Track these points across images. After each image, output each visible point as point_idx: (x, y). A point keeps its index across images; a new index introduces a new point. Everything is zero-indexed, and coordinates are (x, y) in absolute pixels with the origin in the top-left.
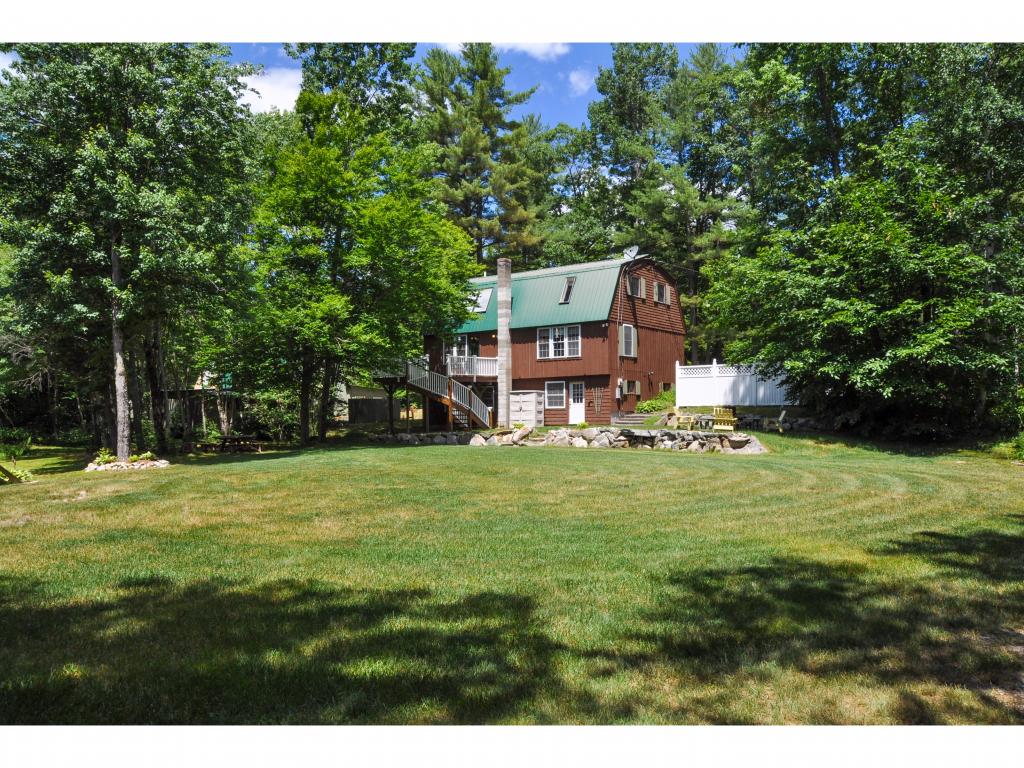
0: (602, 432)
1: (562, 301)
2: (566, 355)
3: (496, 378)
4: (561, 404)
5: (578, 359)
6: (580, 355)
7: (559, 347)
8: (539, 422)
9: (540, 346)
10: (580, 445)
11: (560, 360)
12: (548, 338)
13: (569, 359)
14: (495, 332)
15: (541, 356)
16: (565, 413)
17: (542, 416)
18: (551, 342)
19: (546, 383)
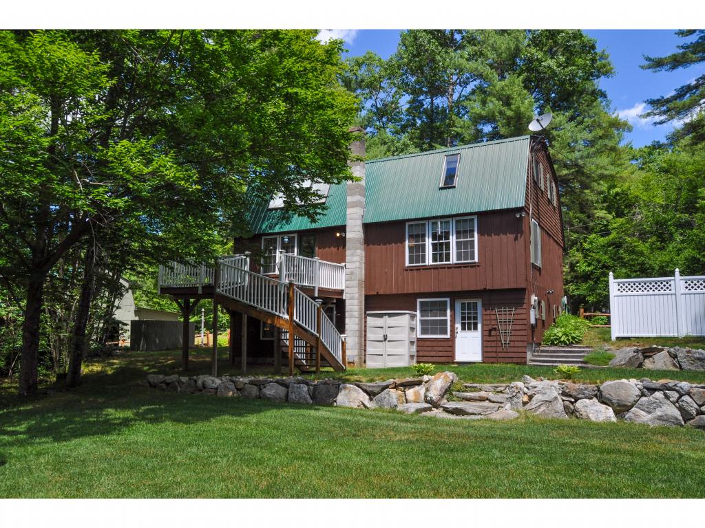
0: (652, 390)
1: (441, 185)
2: (453, 260)
3: (341, 292)
4: (444, 331)
5: (473, 265)
6: (476, 260)
7: (441, 249)
8: (412, 357)
9: (411, 248)
10: (601, 418)
11: (443, 267)
12: (423, 236)
13: (457, 266)
14: (343, 228)
15: (411, 261)
16: (450, 345)
17: (414, 349)
18: (429, 242)
19: (419, 300)
